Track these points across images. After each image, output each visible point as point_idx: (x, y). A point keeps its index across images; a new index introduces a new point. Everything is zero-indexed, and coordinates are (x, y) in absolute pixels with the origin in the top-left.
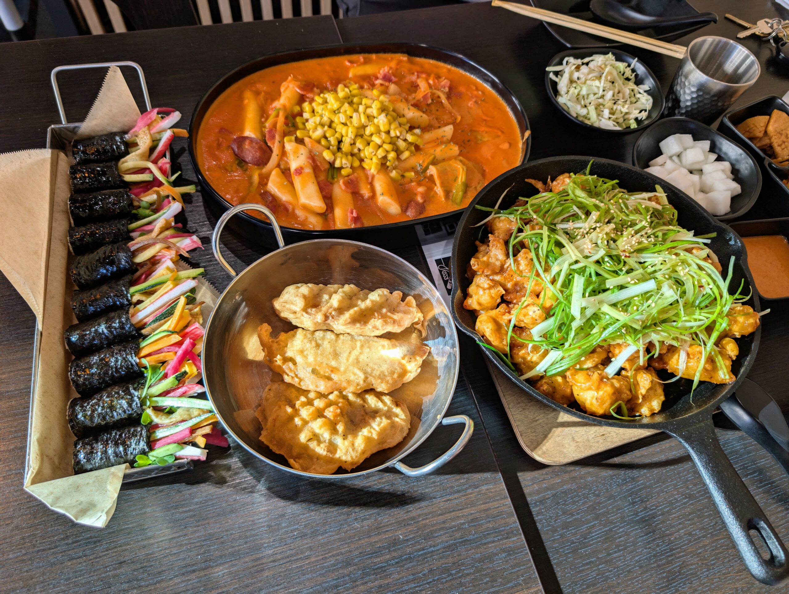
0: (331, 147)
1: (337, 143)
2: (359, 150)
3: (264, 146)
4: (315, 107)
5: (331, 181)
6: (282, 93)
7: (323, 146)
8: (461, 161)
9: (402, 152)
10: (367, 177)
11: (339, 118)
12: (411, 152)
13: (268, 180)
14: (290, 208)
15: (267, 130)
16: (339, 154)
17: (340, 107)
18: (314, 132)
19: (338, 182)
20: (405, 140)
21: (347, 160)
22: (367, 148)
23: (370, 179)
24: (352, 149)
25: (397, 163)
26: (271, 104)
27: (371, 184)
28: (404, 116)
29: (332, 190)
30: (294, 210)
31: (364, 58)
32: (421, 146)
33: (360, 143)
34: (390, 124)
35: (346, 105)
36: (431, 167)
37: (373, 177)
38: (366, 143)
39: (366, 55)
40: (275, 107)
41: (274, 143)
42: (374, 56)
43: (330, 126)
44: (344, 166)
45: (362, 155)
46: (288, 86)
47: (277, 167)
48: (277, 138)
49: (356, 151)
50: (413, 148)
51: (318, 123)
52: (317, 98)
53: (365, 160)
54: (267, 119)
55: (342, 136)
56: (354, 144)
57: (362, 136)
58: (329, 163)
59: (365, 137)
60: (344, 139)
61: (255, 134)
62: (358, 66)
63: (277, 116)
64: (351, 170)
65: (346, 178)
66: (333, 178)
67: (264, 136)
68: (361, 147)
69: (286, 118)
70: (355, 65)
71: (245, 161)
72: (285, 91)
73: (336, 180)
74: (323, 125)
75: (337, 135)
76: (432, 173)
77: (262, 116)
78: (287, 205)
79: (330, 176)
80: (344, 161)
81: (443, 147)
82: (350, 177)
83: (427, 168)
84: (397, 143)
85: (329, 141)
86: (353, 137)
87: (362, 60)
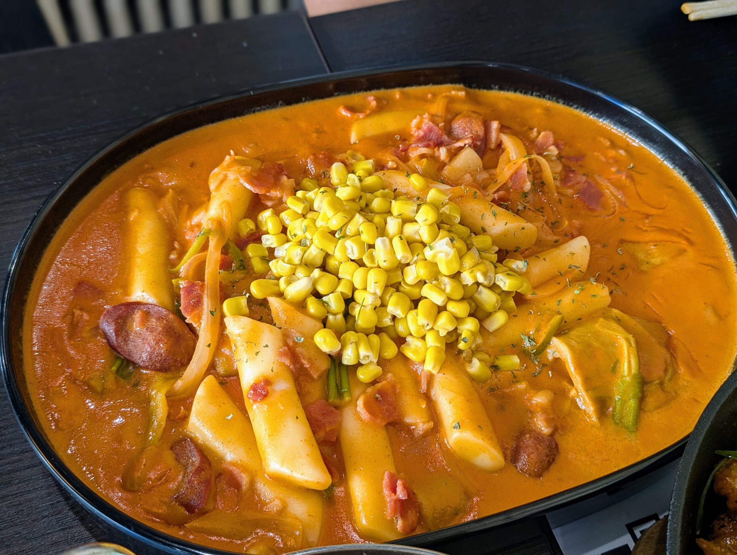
0: (331, 317)
1: (343, 306)
2: (394, 318)
3: (176, 324)
4: (287, 222)
5: (337, 401)
6: (213, 193)
7: (312, 316)
8: (618, 321)
9: (489, 315)
10: (416, 379)
11: (345, 249)
12: (509, 312)
13: (189, 409)
14: (244, 480)
15: (183, 284)
16: (350, 336)
17: (346, 224)
18: (289, 282)
19: (353, 402)
20: (493, 287)
21: (370, 346)
22: (411, 315)
23: (424, 387)
24: (379, 320)
25: (479, 341)
26: (189, 216)
27: (427, 397)
28: (484, 231)
29: (340, 424)
30: (252, 483)
31: (378, 99)
32: (529, 296)
33: (396, 304)
34: (461, 258)
35: (359, 218)
36: (555, 341)
37: (430, 378)
38: (408, 303)
39: (382, 92)
40: (199, 225)
41: (200, 318)
42: (396, 93)
43: (324, 267)
44: (363, 362)
45: (401, 329)
46: (226, 176)
47: (208, 373)
48: (207, 304)
49: (387, 321)
50: (512, 303)
51: (297, 261)
52: (290, 201)
53: (409, 339)
54: (182, 254)
55: (354, 289)
56: (383, 305)
57: (397, 287)
58: (329, 355)
59: (405, 288)
60: (358, 296)
61: (156, 296)
62: (368, 116)
63: (205, 247)
64: (379, 369)
65: (370, 390)
66: (340, 394)
67: (176, 297)
68: (399, 313)
69: (225, 251)
70: (361, 116)
71: (134, 364)
72: (218, 188)
73: (347, 398)
74: (308, 266)
75: (343, 288)
76: (557, 355)
77: (172, 248)
78: (236, 471)
79: (333, 391)
80: (363, 351)
81: (577, 292)
82: (379, 386)
83: (546, 343)
84: (477, 295)
85: (325, 304)
86: (379, 292)
87: (374, 103)
